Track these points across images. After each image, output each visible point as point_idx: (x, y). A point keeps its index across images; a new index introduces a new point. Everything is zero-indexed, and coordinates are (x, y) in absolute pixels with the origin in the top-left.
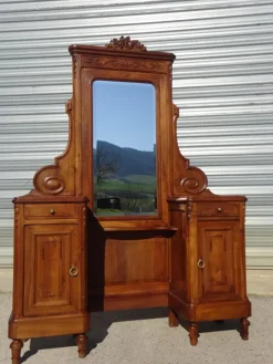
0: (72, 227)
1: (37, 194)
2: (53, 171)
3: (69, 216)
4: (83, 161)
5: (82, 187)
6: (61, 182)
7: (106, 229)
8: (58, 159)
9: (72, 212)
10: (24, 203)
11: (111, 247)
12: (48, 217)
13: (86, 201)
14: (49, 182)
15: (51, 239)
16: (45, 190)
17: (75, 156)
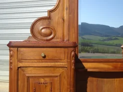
0: (61, 70)
1: (33, 40)
2: (46, 22)
3: (59, 60)
4: (70, 14)
5: (69, 34)
6: (52, 30)
7: (89, 70)
8: (50, 12)
9: (62, 56)
10: (18, 47)
11: (92, 84)
12: (39, 60)
13: (75, 46)
14: (43, 31)
15: (42, 80)
16: (40, 37)
17: (63, 10)
